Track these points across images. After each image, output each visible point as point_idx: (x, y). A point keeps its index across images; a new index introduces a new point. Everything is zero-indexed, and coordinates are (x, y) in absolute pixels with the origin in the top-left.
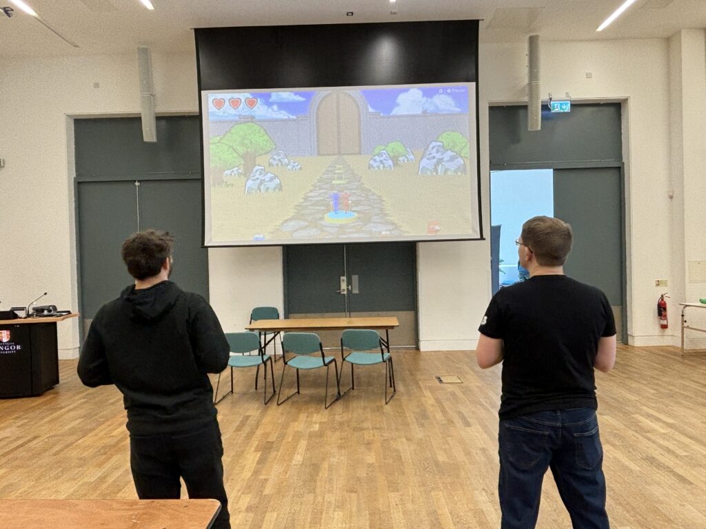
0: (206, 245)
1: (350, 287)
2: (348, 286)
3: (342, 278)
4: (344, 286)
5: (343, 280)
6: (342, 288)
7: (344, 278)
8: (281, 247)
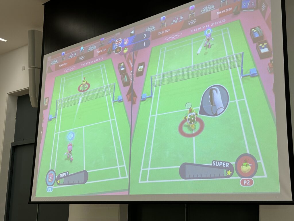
0: (32, 201)
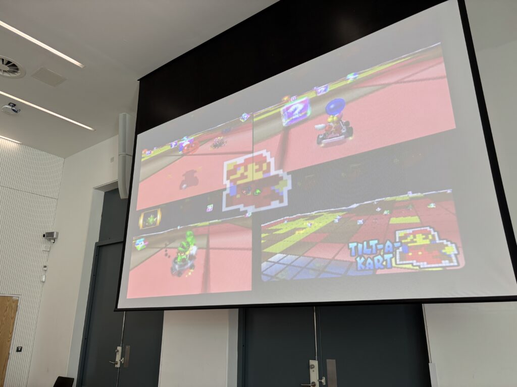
1: (323, 381)
2: (320, 378)
3: (312, 362)
4: (314, 376)
5: (313, 367)
6: (311, 381)
7: (314, 363)
8: (237, 310)
